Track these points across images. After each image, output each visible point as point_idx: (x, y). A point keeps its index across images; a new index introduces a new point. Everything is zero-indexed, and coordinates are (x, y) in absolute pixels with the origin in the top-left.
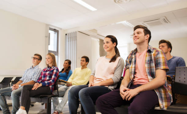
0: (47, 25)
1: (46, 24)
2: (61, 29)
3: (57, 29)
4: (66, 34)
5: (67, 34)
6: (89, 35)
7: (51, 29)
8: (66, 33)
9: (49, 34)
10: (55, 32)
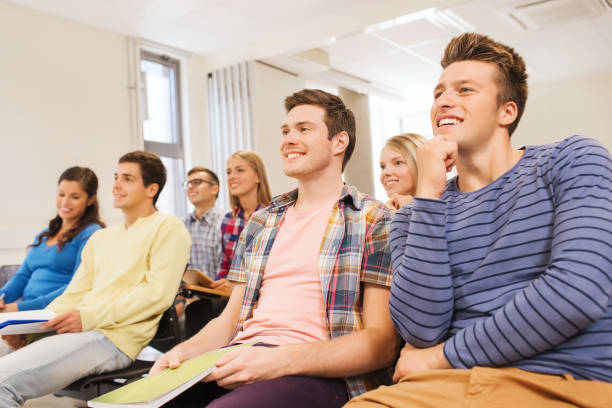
0: (131, 40)
1: (127, 38)
2: (188, 54)
3: (173, 55)
4: (210, 75)
5: (214, 75)
6: (296, 75)
7: (147, 56)
8: (209, 71)
9: (143, 75)
10: (167, 66)
